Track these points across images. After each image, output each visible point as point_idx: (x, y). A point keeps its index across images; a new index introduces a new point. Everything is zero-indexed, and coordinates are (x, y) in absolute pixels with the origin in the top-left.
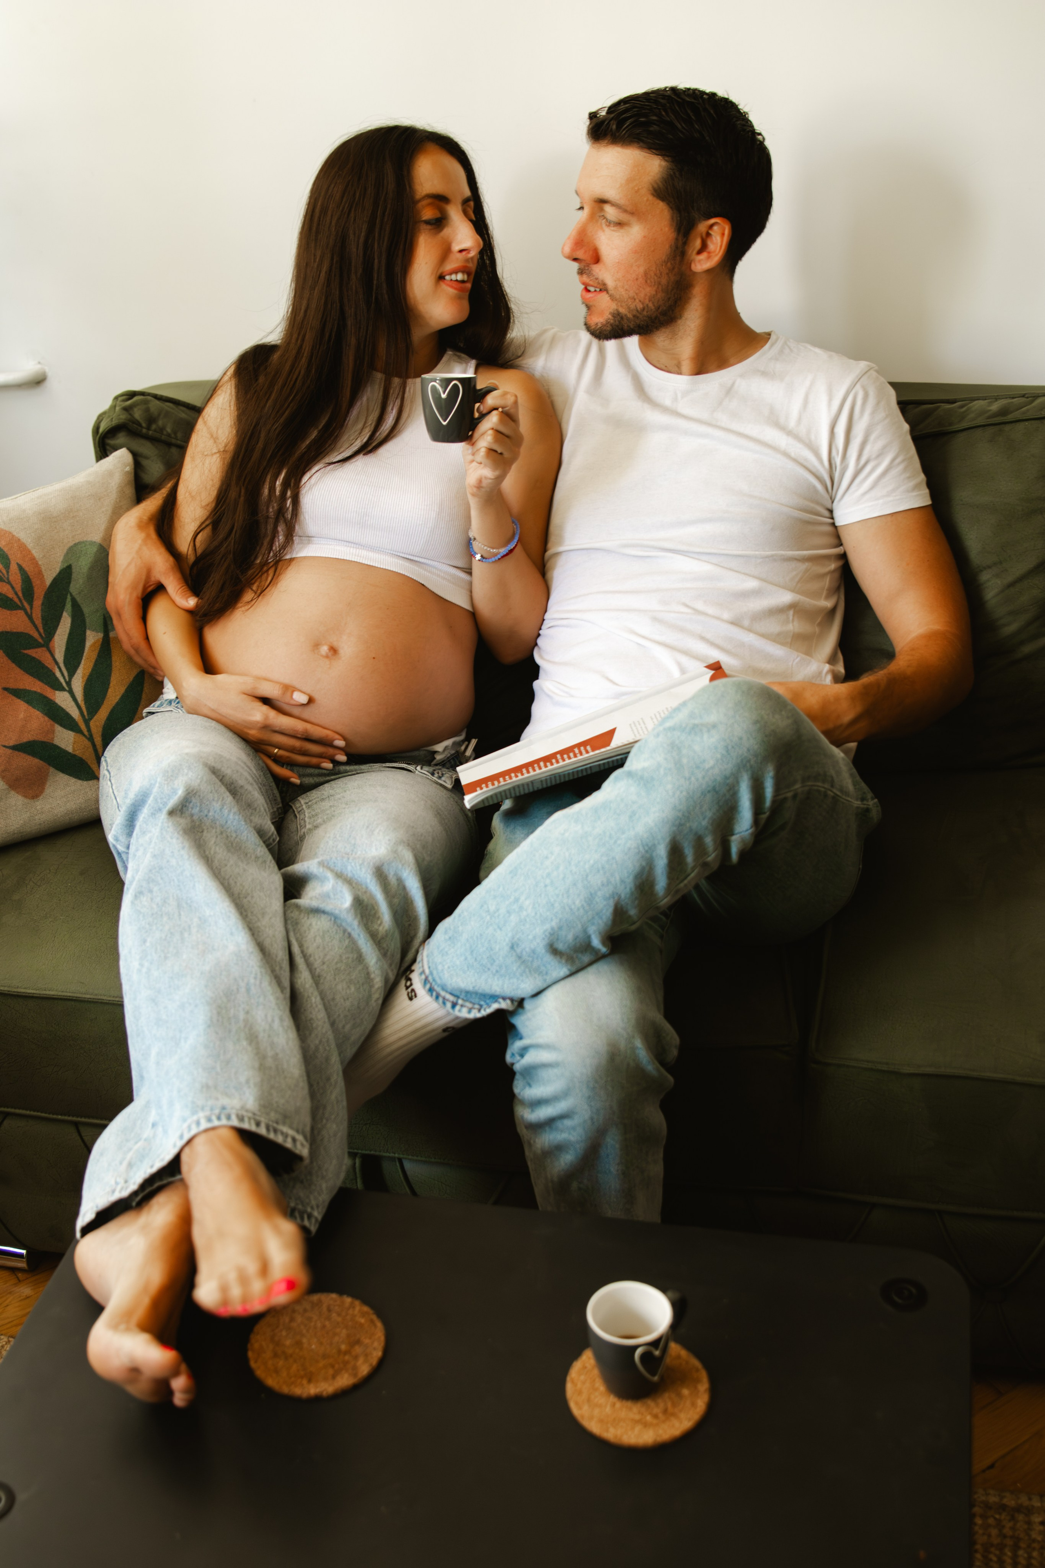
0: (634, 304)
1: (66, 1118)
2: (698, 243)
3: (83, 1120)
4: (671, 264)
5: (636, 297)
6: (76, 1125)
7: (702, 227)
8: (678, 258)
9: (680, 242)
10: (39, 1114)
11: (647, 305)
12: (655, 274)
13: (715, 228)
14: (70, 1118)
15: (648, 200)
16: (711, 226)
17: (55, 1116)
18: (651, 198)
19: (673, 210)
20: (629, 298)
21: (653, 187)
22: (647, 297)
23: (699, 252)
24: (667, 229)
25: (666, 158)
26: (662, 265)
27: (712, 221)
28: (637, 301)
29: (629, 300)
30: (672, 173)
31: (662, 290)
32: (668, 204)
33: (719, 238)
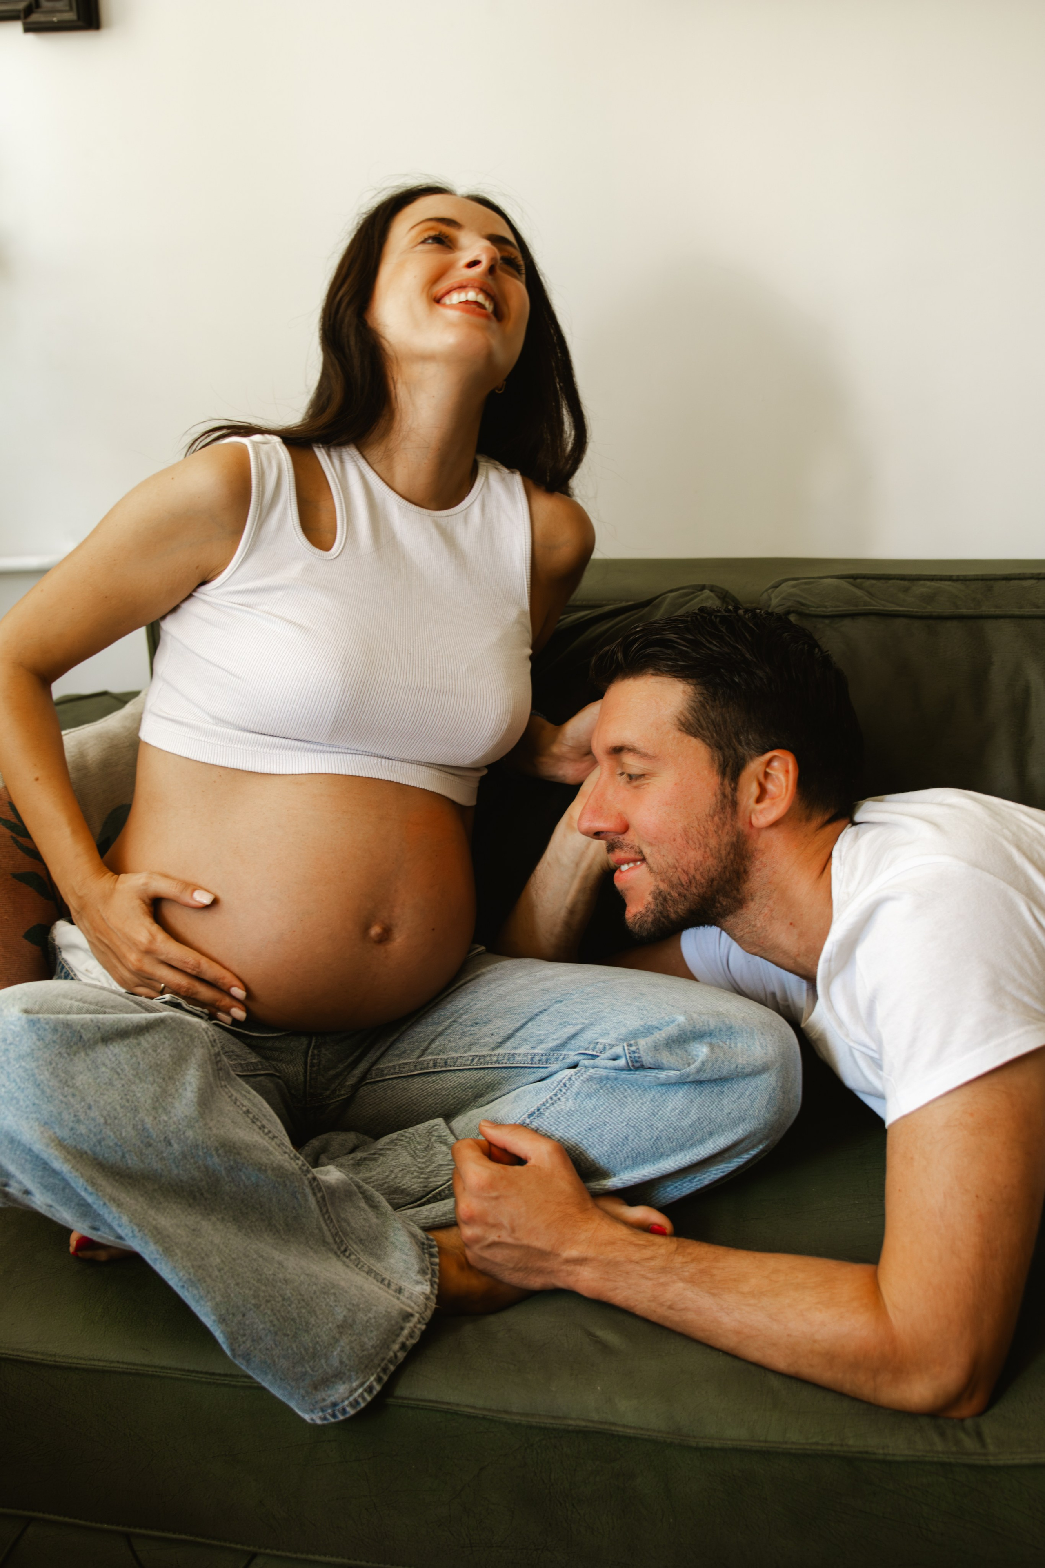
0: (676, 875)
1: (114, 1527)
2: (754, 789)
3: (137, 1531)
4: (720, 819)
5: (677, 865)
6: (127, 1537)
7: (755, 766)
8: (728, 810)
9: (728, 790)
10: (77, 1521)
11: (694, 877)
12: (699, 832)
13: (775, 764)
14: (120, 1528)
15: (674, 738)
16: (769, 763)
17: (99, 1525)
18: (678, 734)
19: (711, 748)
20: (669, 866)
21: (679, 720)
22: (692, 866)
23: (759, 800)
24: (706, 772)
25: (690, 681)
26: (707, 821)
27: (769, 755)
28: (679, 869)
29: (670, 870)
30: (701, 699)
31: (712, 855)
32: (703, 740)
33: (782, 777)
